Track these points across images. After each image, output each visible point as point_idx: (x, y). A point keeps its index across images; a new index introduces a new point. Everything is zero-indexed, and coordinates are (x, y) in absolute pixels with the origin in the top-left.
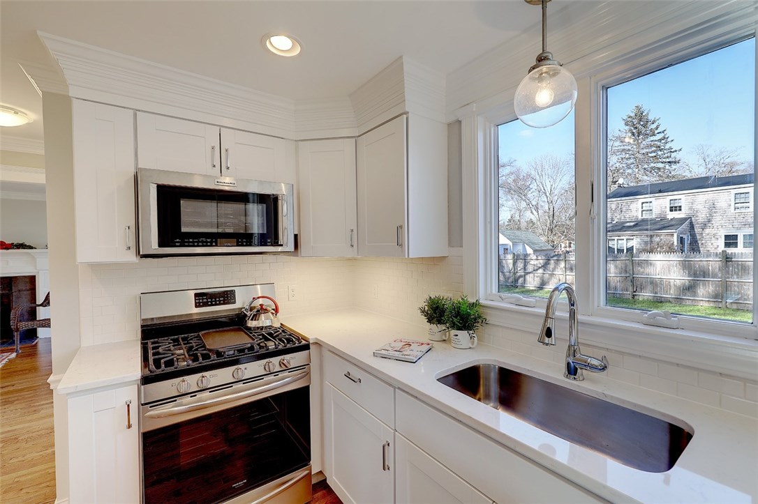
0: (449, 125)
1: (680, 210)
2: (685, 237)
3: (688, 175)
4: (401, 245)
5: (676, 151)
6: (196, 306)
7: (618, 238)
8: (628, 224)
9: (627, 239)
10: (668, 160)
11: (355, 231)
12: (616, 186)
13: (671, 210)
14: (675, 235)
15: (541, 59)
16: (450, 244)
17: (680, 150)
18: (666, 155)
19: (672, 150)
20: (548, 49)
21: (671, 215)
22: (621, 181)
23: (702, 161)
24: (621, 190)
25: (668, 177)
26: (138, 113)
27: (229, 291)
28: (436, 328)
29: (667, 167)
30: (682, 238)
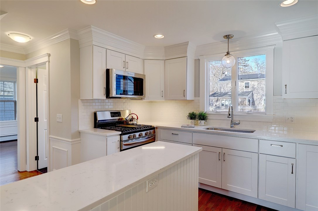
0: (195, 60)
1: (249, 88)
2: (250, 99)
3: (251, 72)
4: (184, 96)
5: (247, 61)
6: (112, 117)
7: (225, 99)
8: (229, 93)
9: (229, 100)
10: (244, 65)
11: (163, 92)
12: (224, 75)
13: (245, 88)
14: (247, 99)
15: (228, 53)
16: (195, 96)
17: (249, 60)
18: (244, 62)
19: (246, 60)
20: (229, 51)
21: (245, 90)
22: (226, 73)
23: (256, 66)
24: (226, 77)
25: (244, 72)
26: (107, 50)
27: (118, 112)
28: (193, 121)
29: (244, 68)
30: (249, 100)
